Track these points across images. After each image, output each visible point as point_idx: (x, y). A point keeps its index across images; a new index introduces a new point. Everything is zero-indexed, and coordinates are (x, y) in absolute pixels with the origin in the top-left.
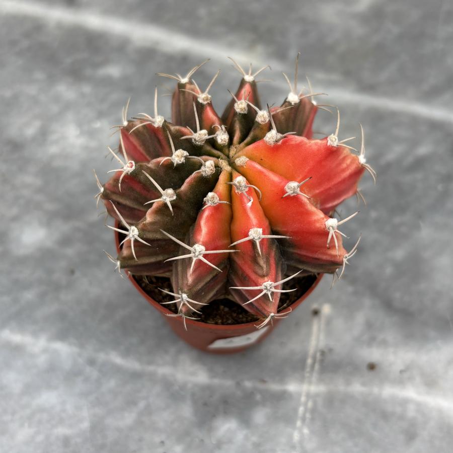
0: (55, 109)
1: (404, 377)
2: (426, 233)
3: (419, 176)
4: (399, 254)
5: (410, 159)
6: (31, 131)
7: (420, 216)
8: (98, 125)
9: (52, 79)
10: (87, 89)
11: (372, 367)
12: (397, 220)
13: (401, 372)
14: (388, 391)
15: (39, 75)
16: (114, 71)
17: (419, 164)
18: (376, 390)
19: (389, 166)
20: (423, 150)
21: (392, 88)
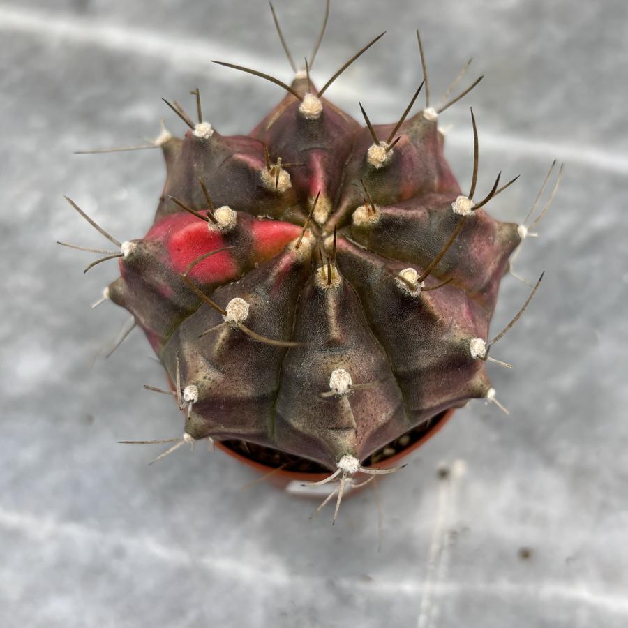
0: (60, 172)
1: (572, 568)
2: (605, 349)
3: (595, 261)
4: (567, 381)
5: (581, 236)
6: (26, 207)
7: (597, 323)
8: (124, 195)
9: (56, 127)
10: (106, 141)
11: (525, 554)
12: (563, 329)
13: (568, 560)
14: (550, 590)
15: (37, 122)
16: (145, 111)
17: (596, 242)
18: (530, 588)
19: (550, 246)
20: (601, 221)
21: (556, 127)
